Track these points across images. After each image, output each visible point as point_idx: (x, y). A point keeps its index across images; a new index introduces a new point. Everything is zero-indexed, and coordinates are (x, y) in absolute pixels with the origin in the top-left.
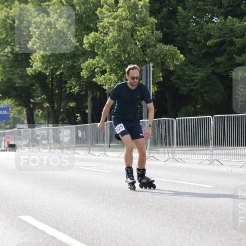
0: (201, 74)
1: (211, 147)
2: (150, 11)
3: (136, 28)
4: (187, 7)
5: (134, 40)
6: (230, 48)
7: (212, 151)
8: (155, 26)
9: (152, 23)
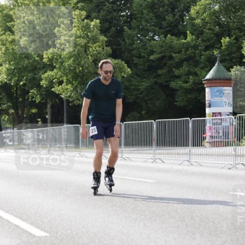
0: (145, 84)
1: (154, 147)
2: (101, 31)
3: (89, 45)
4: (133, 26)
5: (87, 55)
6: (169, 62)
7: (154, 151)
8: (105, 44)
9: (102, 41)
